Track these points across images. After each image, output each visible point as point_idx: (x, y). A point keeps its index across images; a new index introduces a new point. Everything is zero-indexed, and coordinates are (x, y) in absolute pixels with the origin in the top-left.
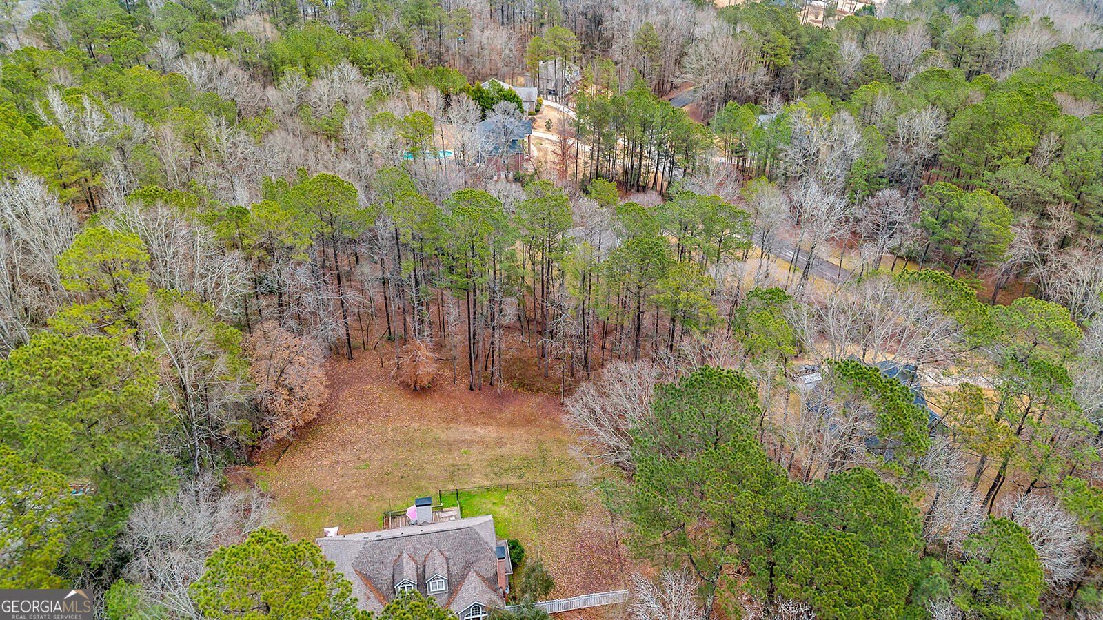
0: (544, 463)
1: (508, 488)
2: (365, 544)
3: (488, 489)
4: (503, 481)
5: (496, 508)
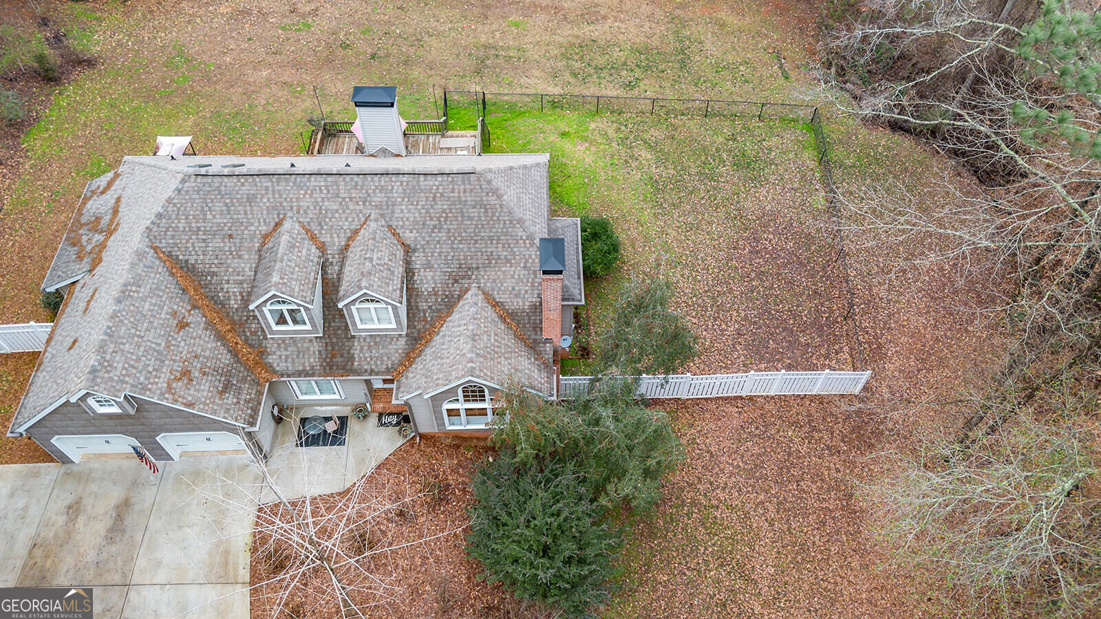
0: (683, 65)
1: (599, 106)
2: (183, 181)
3: (555, 104)
4: (591, 90)
5: (567, 145)
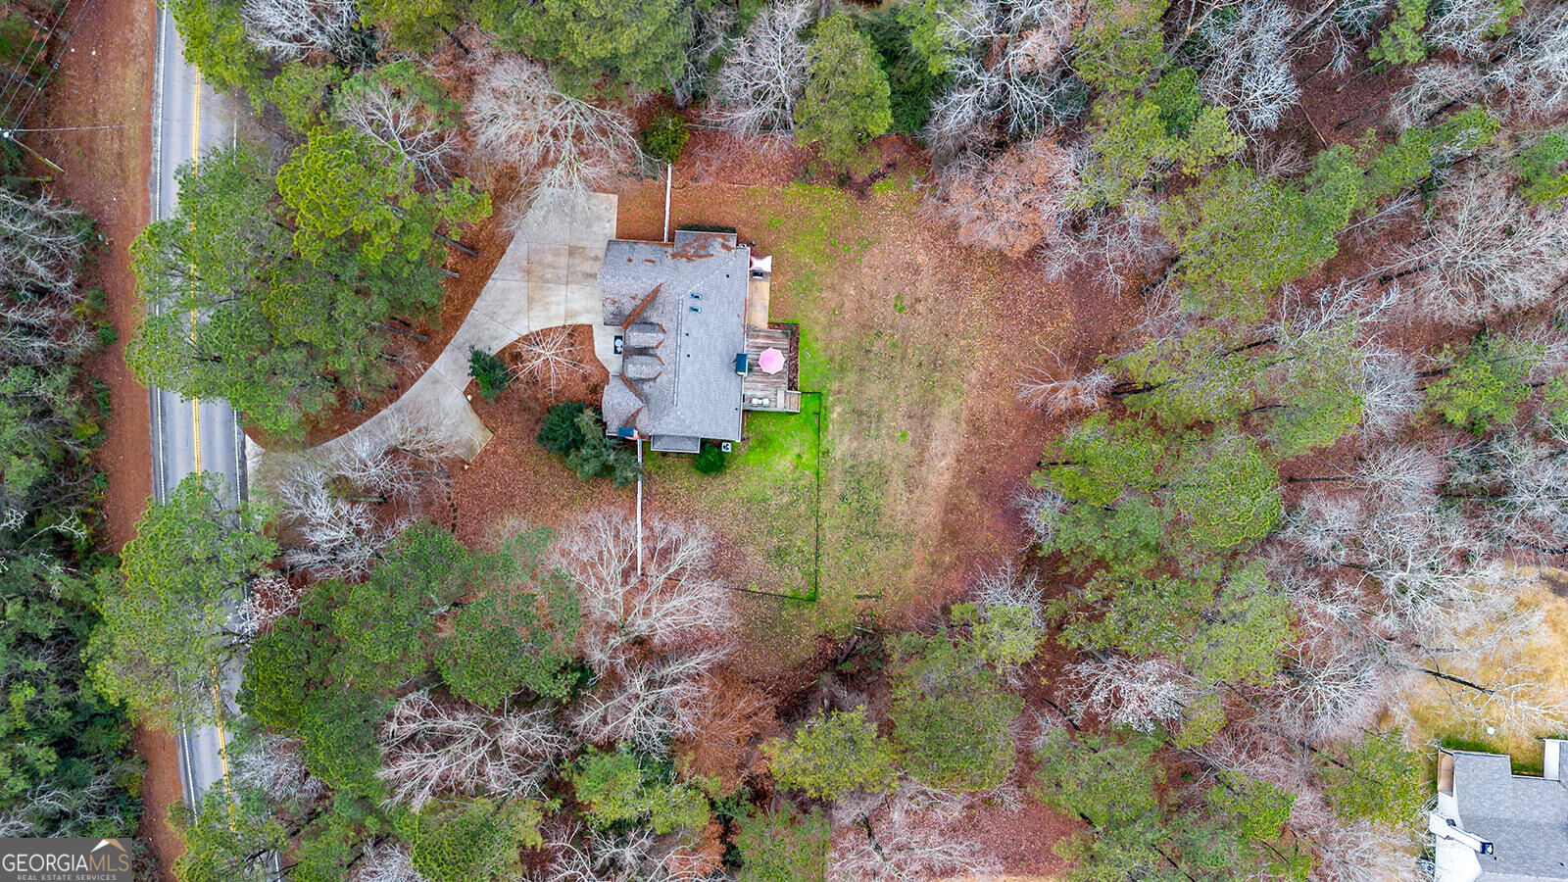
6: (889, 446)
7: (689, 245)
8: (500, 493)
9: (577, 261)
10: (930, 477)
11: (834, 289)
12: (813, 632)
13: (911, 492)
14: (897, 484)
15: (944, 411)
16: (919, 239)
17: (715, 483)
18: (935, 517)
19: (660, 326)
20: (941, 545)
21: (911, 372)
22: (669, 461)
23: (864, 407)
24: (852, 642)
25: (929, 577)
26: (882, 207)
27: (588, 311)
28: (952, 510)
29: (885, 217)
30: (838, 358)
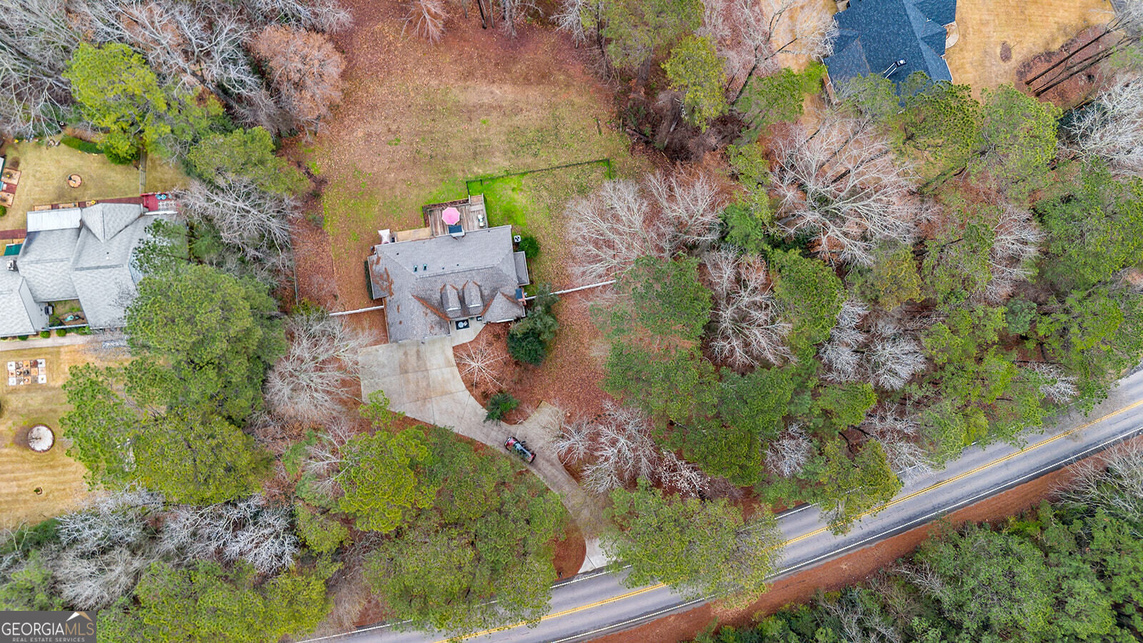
6: (493, 130)
7: (382, 287)
8: (581, 388)
9: (410, 367)
10: (509, 99)
11: (393, 188)
12: (630, 159)
13: (522, 110)
14: (518, 120)
15: (462, 98)
16: (347, 138)
17: (544, 243)
18: (535, 91)
19: (442, 289)
20: (553, 83)
21: (440, 125)
22: (535, 278)
23: (470, 152)
24: (631, 132)
25: (576, 87)
26: (330, 166)
27: (443, 351)
28: (528, 80)
29: (336, 163)
30: (440, 176)
